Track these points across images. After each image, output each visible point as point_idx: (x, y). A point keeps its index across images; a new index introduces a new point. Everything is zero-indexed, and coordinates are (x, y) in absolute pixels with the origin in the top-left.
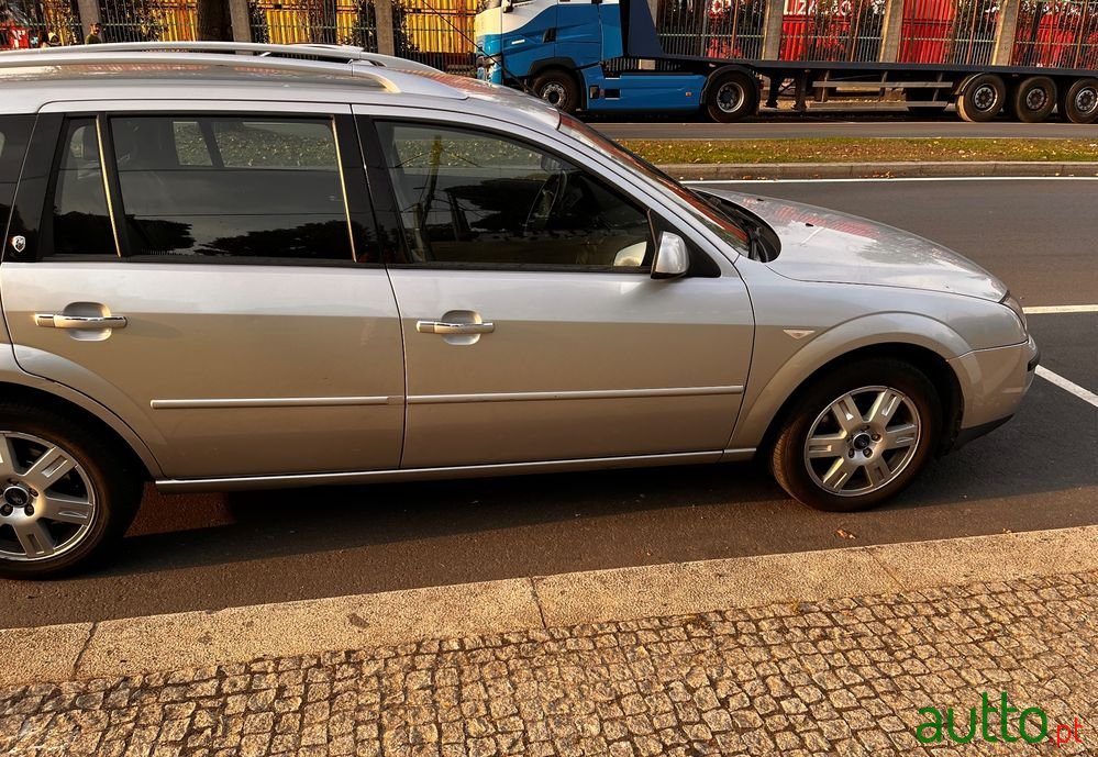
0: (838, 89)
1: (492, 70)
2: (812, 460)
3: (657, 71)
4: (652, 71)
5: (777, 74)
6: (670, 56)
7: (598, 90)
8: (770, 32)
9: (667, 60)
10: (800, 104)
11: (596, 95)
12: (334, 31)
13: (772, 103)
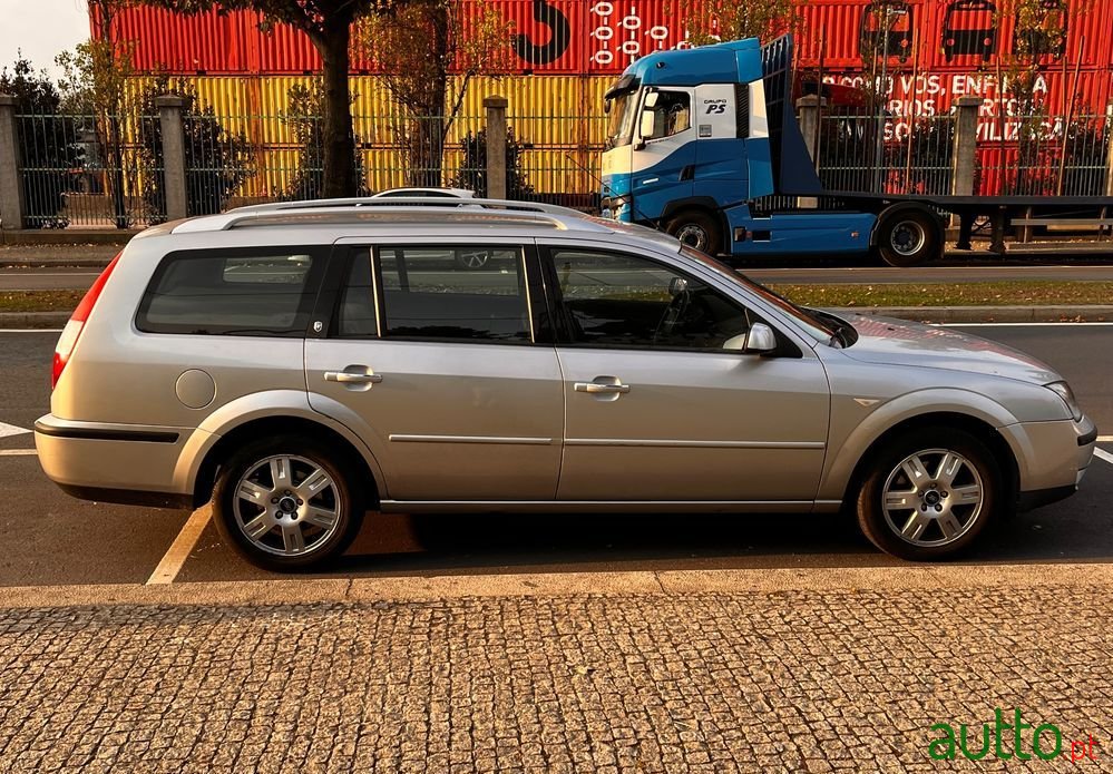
0: (1049, 228)
1: (620, 212)
2: (890, 511)
3: (820, 209)
4: (813, 209)
5: (967, 211)
6: (835, 192)
7: (744, 232)
8: (960, 163)
9: (831, 197)
10: (997, 246)
11: (742, 238)
12: (439, 173)
13: (964, 244)
